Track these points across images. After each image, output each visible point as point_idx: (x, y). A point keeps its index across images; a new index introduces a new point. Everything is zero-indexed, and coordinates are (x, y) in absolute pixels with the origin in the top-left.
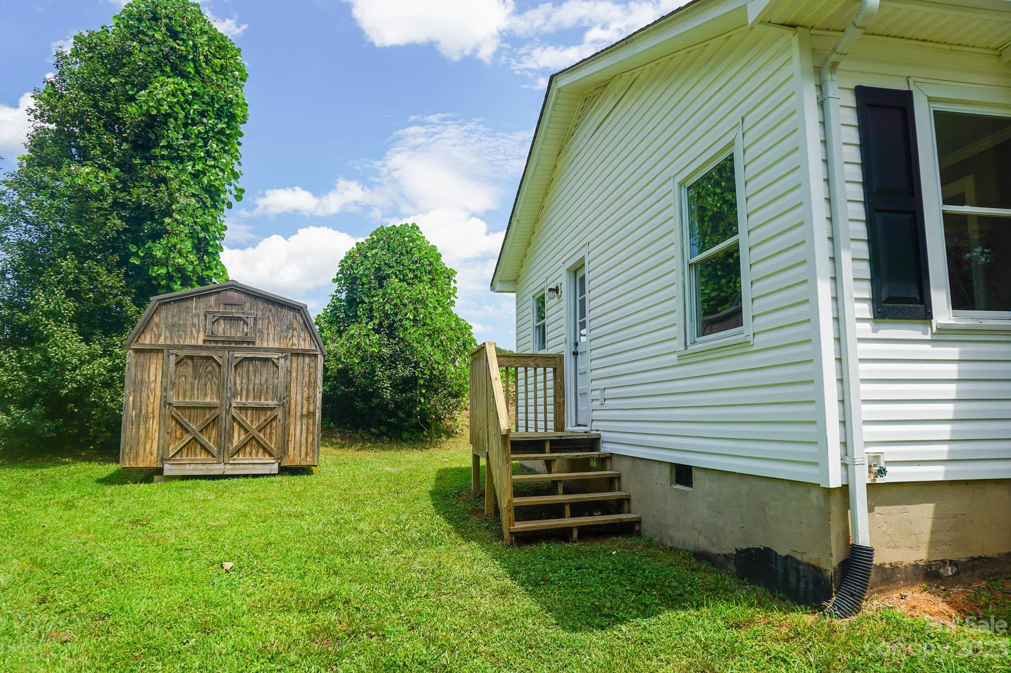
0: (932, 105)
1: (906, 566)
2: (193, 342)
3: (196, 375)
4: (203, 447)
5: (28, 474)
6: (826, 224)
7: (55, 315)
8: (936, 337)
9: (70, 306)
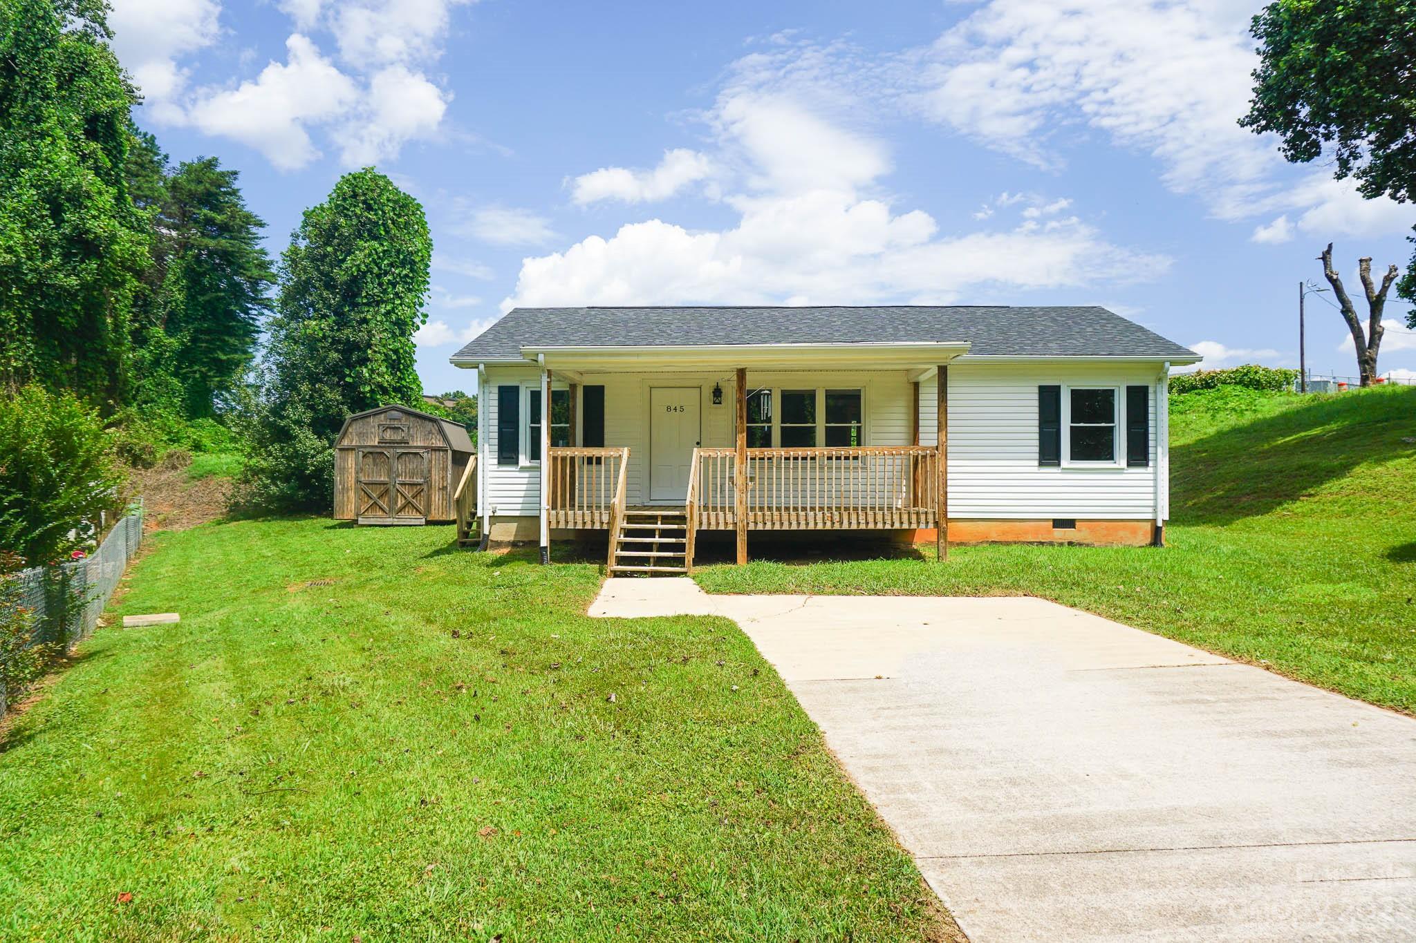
0: (529, 389)
2: (372, 444)
3: (375, 464)
4: (380, 508)
5: (289, 524)
7: (298, 422)
8: (520, 470)
9: (308, 417)
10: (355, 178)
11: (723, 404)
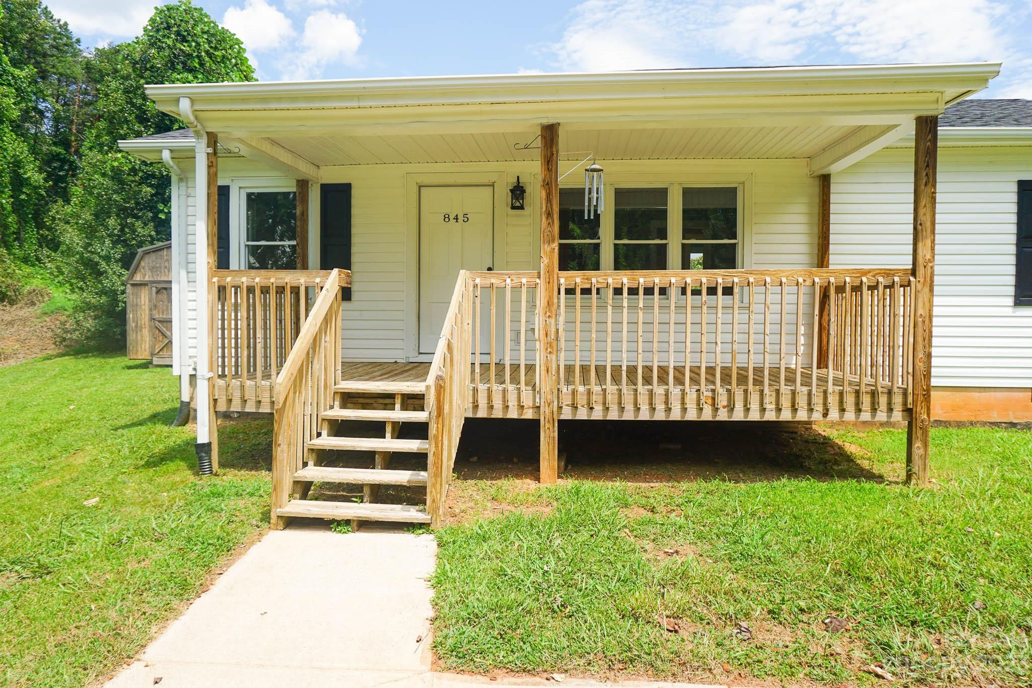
2: (166, 279)
7: (107, 258)
9: (117, 252)
10: (168, 9)
11: (527, 211)
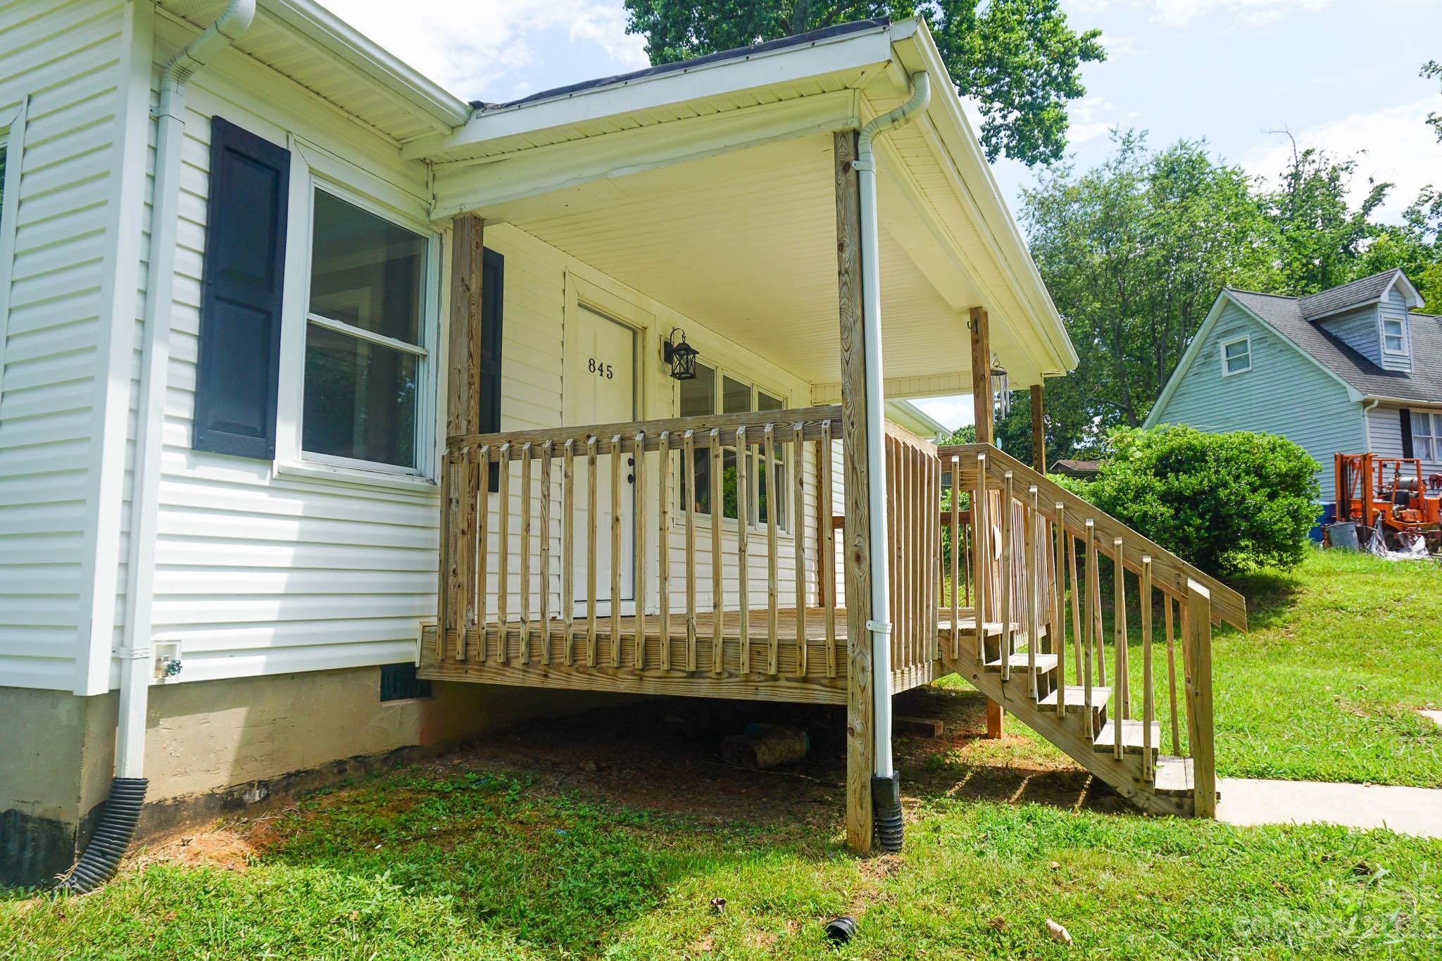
0: (314, 179)
1: (197, 799)
6: (137, 300)
8: (275, 484)
